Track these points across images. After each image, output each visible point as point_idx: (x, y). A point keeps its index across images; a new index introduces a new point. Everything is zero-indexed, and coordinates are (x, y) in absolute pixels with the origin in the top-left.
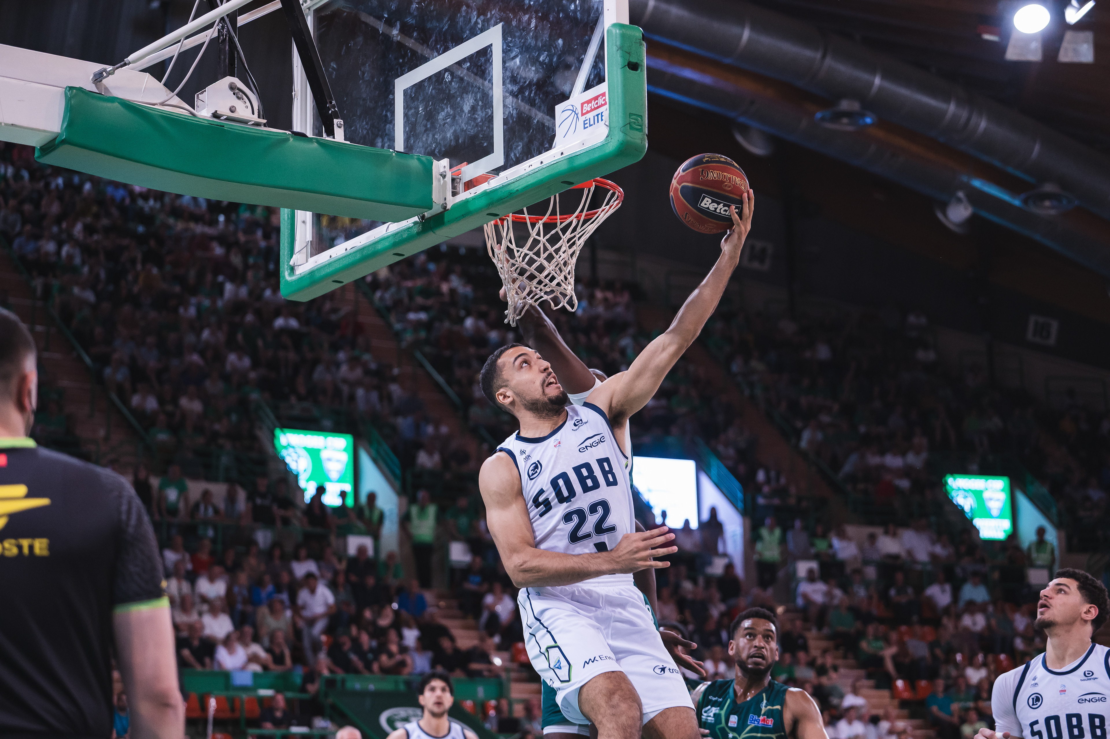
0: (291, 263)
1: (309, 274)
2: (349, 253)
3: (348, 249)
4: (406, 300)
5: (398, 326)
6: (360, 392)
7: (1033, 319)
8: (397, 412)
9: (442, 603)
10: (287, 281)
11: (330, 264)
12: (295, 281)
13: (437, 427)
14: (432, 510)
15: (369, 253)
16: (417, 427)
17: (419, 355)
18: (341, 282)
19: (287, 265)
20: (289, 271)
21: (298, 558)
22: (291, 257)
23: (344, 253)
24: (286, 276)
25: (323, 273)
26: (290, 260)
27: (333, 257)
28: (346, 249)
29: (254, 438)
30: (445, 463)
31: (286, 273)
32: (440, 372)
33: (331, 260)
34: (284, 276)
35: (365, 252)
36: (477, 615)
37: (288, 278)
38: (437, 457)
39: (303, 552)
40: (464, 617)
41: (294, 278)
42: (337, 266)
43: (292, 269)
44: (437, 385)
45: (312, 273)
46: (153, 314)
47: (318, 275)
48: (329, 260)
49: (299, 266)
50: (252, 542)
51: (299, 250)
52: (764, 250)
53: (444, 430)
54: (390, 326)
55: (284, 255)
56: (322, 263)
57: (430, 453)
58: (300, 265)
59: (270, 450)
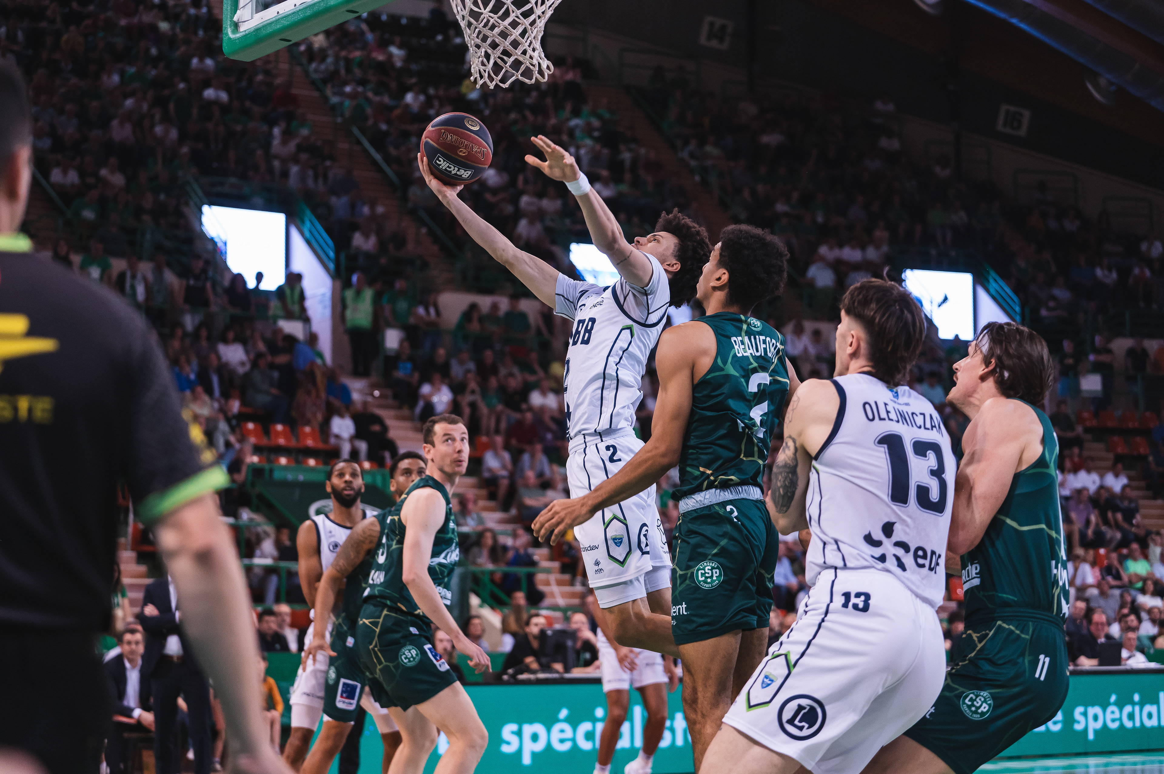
0: (235, 19)
1: (254, 31)
2: (298, 9)
3: (297, 5)
4: (343, 72)
5: (335, 100)
6: (294, 169)
7: (1004, 108)
8: (333, 192)
9: (377, 393)
10: (230, 38)
11: (277, 21)
12: (239, 38)
13: (372, 208)
14: (368, 294)
15: (320, 9)
16: (353, 207)
17: (356, 131)
18: (290, 41)
19: (231, 21)
20: (233, 27)
21: (226, 341)
22: (235, 13)
23: (293, 9)
24: (229, 33)
25: (270, 30)
26: (234, 16)
27: (280, 13)
28: (295, 5)
29: (180, 215)
30: (382, 245)
31: (229, 31)
32: (378, 150)
33: (279, 17)
34: (227, 34)
35: (316, 8)
36: (412, 405)
37: (231, 36)
38: (372, 241)
39: (231, 335)
40: (399, 407)
41: (238, 35)
42: (286, 23)
43: (236, 26)
44: (375, 163)
45: (257, 30)
46: (74, 80)
47: (264, 32)
48: (276, 16)
49: (243, 22)
50: (178, 324)
51: (244, 5)
52: (723, 28)
53: (380, 209)
54: (326, 99)
55: (227, 10)
56: (269, 19)
57: (366, 236)
58: (245, 22)
59: (198, 229)
